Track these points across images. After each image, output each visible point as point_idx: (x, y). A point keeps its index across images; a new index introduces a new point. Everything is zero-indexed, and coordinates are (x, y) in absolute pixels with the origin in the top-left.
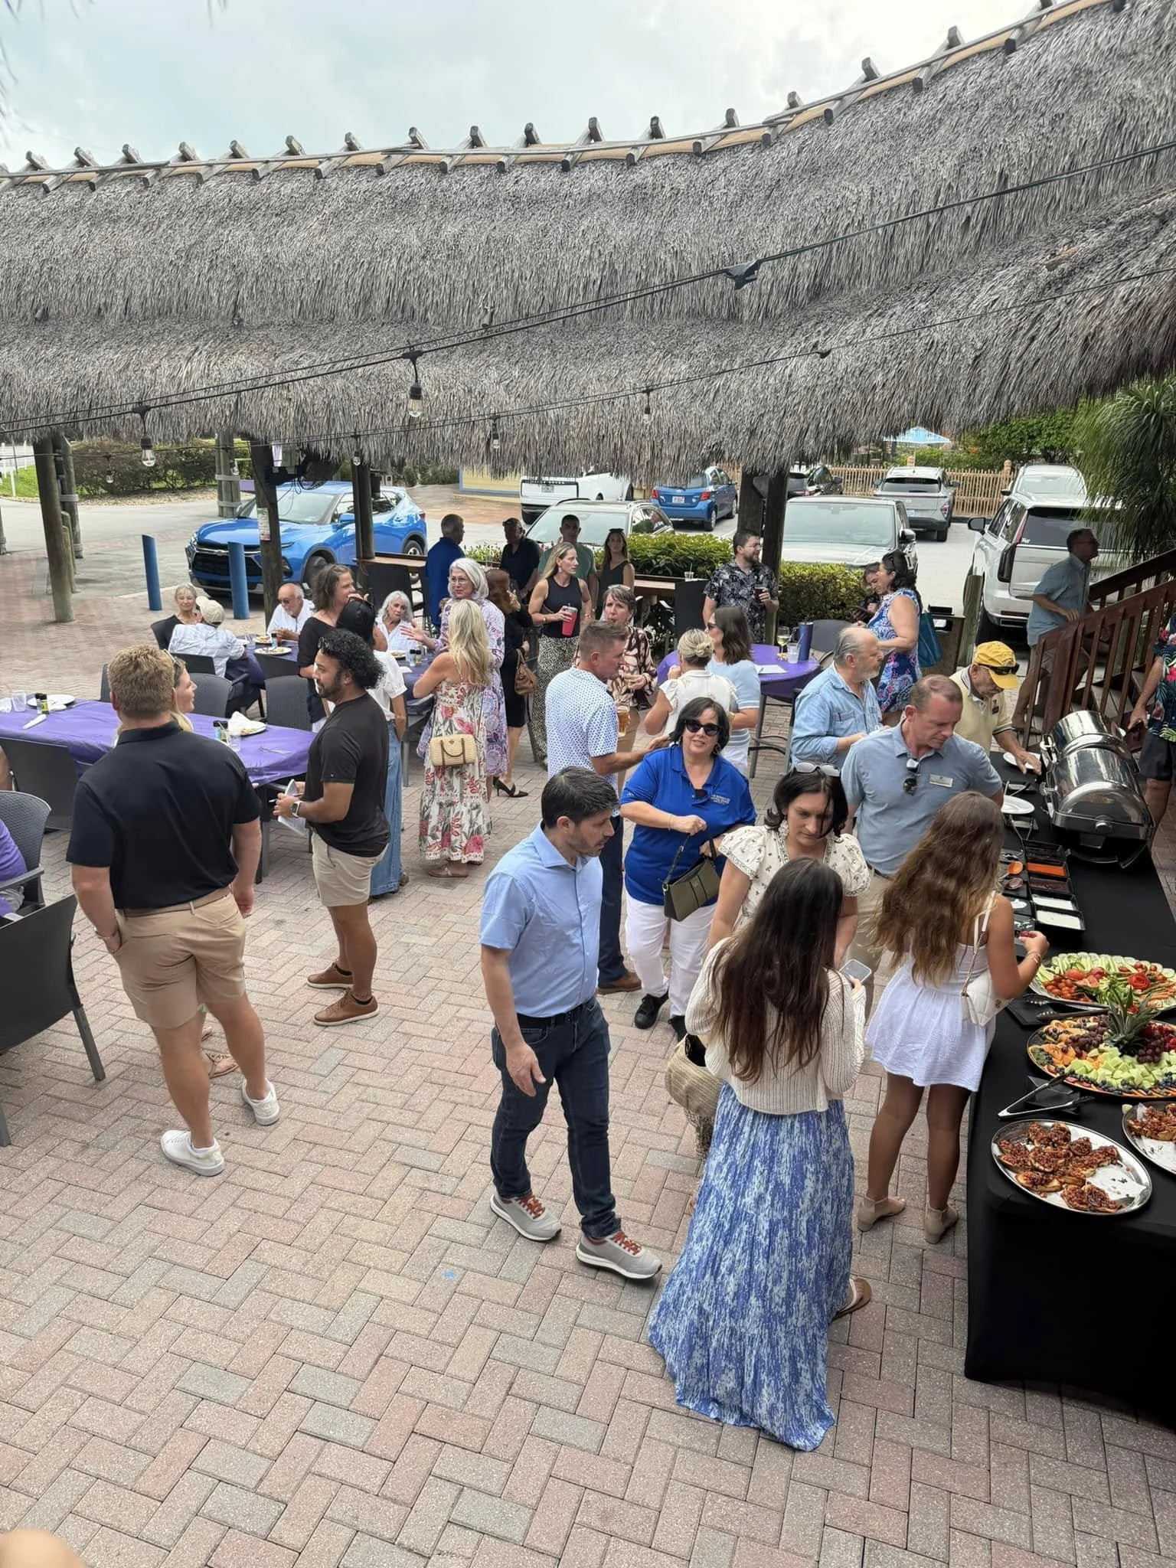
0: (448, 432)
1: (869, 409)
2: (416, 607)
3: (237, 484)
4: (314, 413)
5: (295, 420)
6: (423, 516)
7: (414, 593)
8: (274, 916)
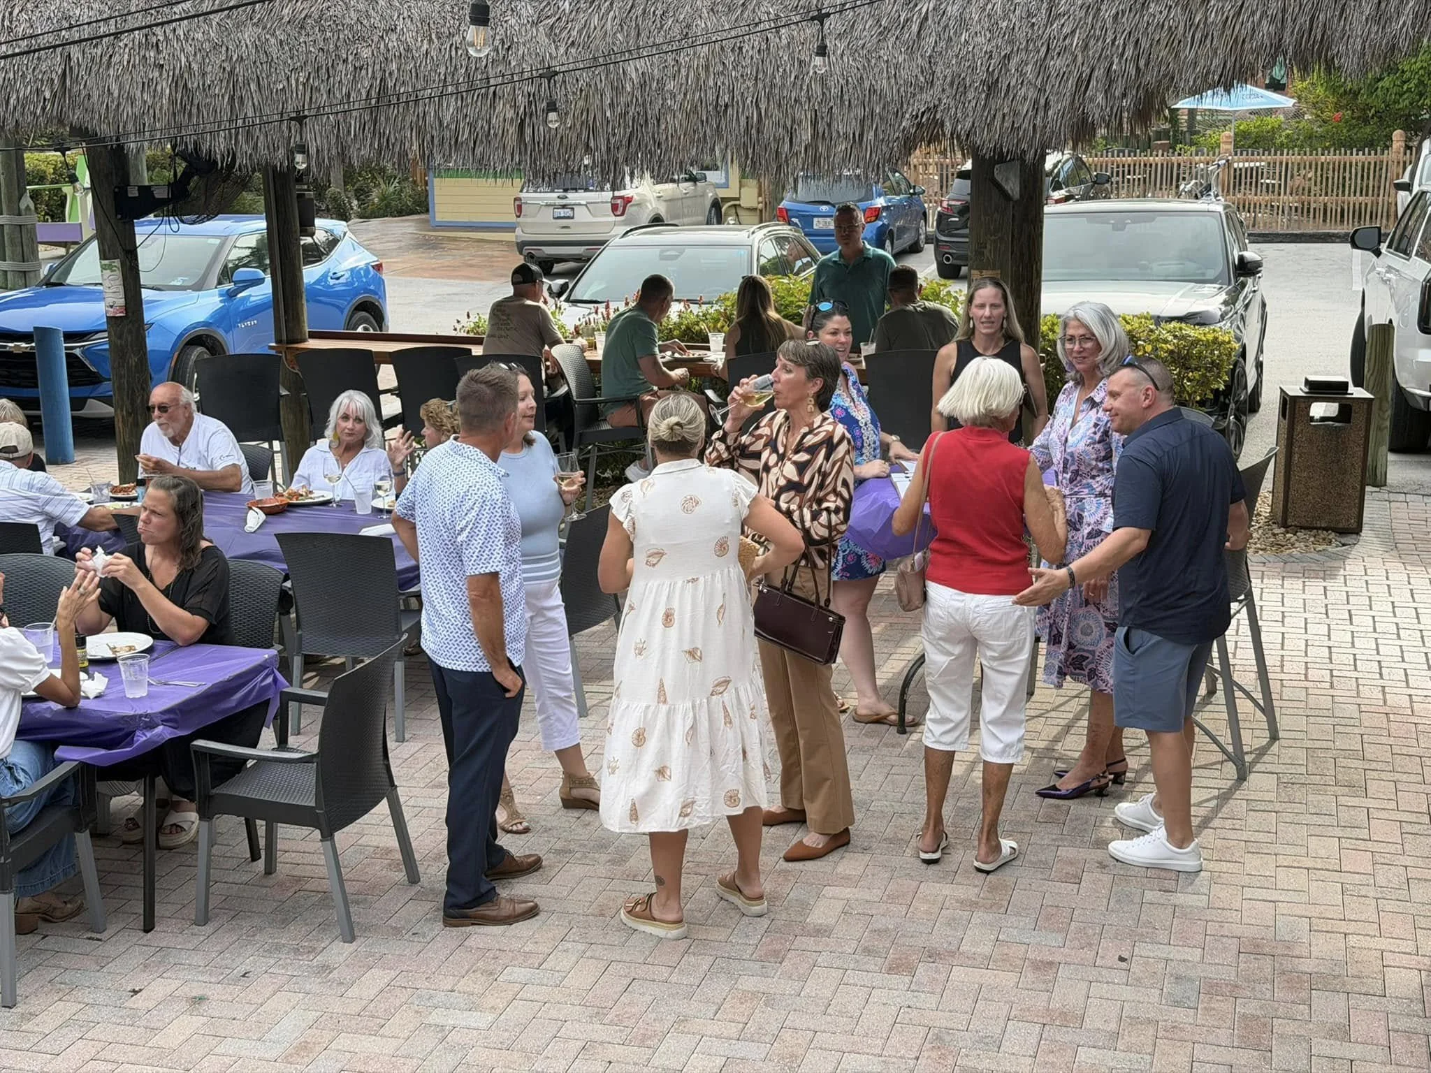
0: (450, 108)
1: (1198, 35)
2: (388, 424)
3: (32, 231)
4: (206, 89)
5: (172, 101)
6: (378, 267)
7: (382, 397)
8: (186, 989)
